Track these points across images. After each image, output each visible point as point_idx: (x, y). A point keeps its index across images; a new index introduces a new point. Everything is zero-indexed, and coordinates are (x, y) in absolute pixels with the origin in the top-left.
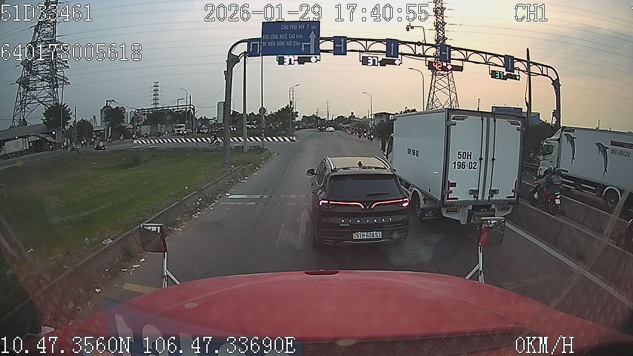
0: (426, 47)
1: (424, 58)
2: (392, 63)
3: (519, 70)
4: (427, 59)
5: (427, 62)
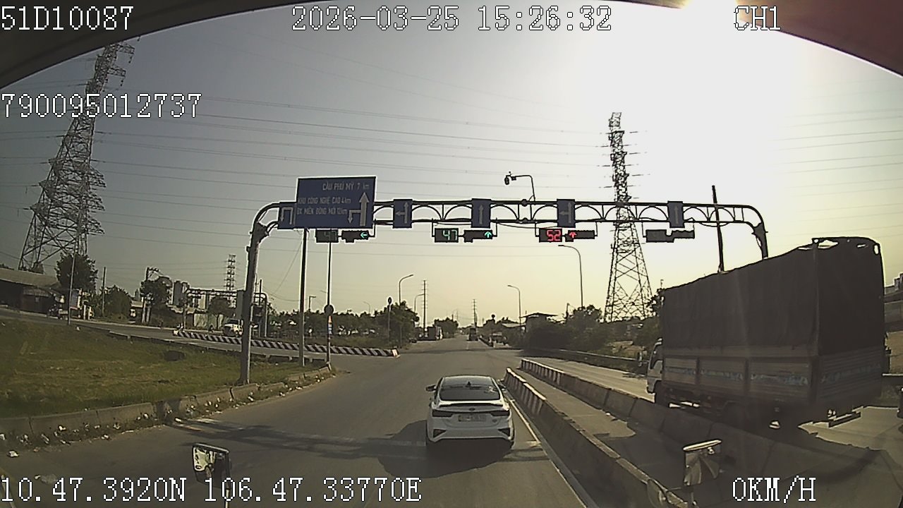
0: (535, 207)
1: (533, 225)
2: (482, 236)
3: (694, 221)
4: (538, 225)
5: (538, 230)
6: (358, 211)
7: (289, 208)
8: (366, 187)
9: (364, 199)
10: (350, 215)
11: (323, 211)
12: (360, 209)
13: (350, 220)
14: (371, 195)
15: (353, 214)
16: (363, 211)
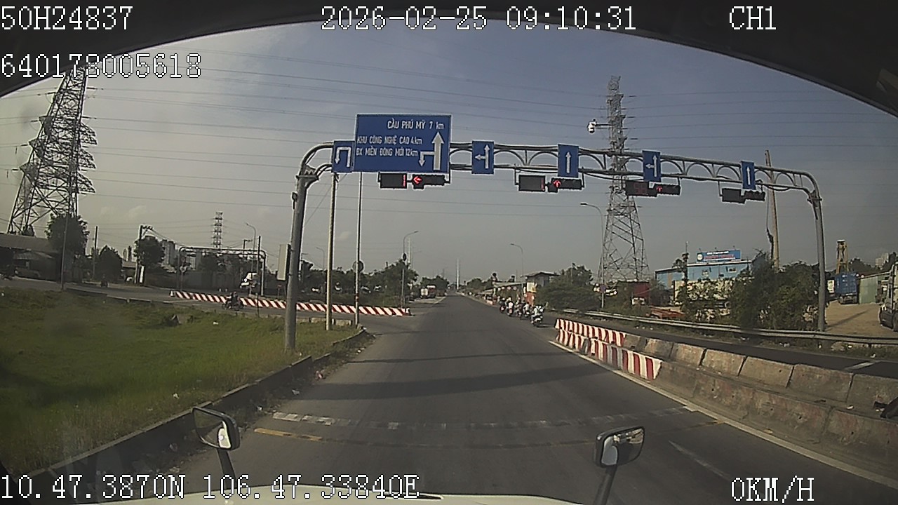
6: (431, 153)
7: (347, 149)
8: (439, 126)
9: (438, 141)
10: (422, 157)
11: (388, 152)
12: (433, 151)
13: (422, 162)
14: (446, 135)
15: (425, 156)
16: (437, 153)
